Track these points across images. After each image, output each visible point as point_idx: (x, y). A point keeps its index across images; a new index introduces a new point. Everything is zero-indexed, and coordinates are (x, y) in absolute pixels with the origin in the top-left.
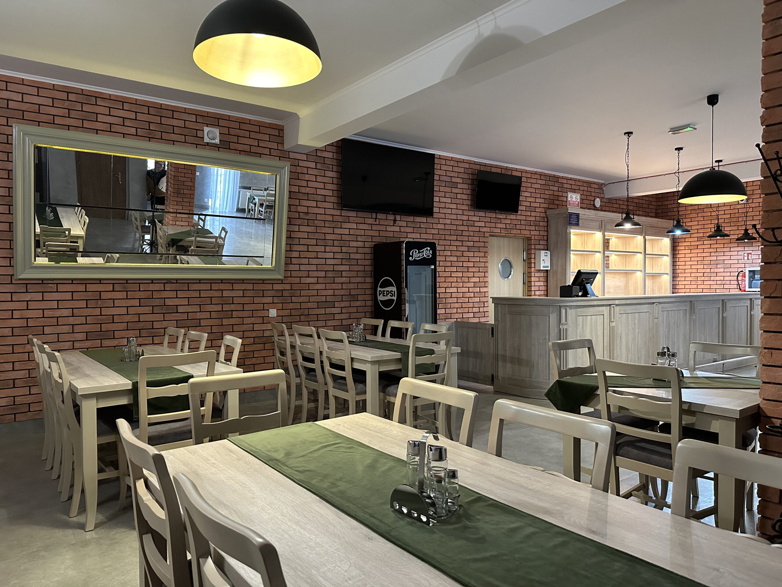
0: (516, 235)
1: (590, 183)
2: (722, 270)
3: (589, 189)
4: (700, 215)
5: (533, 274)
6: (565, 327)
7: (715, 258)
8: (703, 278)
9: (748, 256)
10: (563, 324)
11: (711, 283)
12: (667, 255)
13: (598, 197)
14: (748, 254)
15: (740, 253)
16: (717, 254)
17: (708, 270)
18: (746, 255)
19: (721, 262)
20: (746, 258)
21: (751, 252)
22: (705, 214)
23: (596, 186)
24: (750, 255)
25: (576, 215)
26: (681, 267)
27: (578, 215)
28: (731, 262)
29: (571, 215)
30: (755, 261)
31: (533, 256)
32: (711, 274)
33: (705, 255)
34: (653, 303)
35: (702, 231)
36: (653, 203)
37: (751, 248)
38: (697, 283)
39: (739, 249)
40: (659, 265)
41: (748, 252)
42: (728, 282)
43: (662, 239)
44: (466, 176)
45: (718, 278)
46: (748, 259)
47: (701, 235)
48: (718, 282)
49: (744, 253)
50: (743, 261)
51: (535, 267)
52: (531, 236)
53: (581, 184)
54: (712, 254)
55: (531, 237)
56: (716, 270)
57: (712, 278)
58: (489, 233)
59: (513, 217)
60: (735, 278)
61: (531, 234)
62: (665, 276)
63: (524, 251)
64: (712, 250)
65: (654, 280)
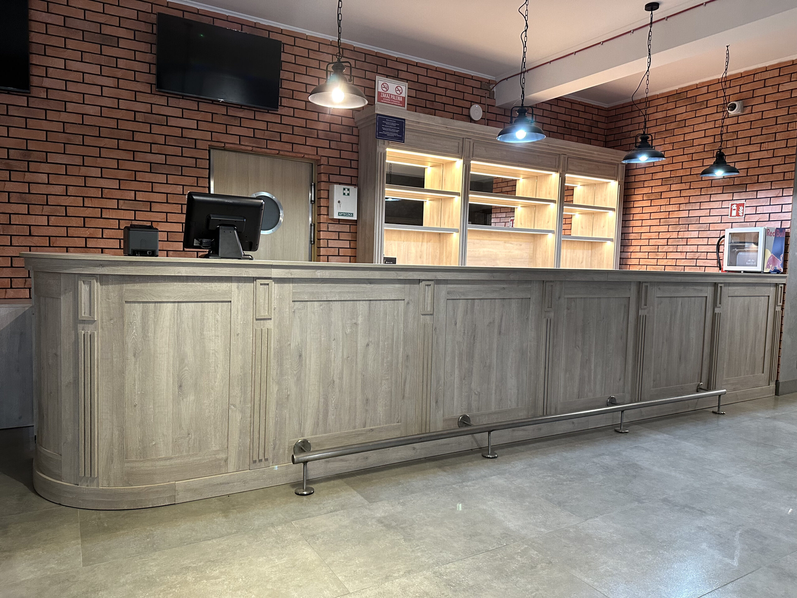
0: (281, 153)
1: (461, 78)
2: (695, 234)
3: (460, 88)
4: (667, 140)
5: (323, 227)
6: (89, 329)
7: (685, 214)
8: (666, 248)
9: (738, 210)
10: (83, 322)
11: (679, 256)
12: (613, 209)
13: (480, 103)
14: (738, 206)
15: (725, 205)
16: (689, 207)
17: (675, 235)
18: (735, 207)
19: (694, 220)
20: (734, 213)
21: (743, 202)
22: (675, 139)
23: (478, 84)
24: (741, 208)
25: (397, 122)
26: (636, 230)
27: (401, 123)
28: (711, 219)
29: (385, 120)
30: (749, 218)
31: (324, 194)
32: (678, 242)
33: (671, 208)
34: (419, 281)
35: (670, 168)
36: (600, 125)
37: (744, 196)
38: (657, 255)
39: (725, 197)
40: (602, 225)
41: (739, 202)
42: (703, 256)
43: (607, 183)
44: (142, 27)
45: (688, 248)
46: (738, 215)
47: (668, 175)
48: (689, 256)
49: (732, 205)
50: (728, 219)
51: (328, 215)
52: (319, 158)
53: (442, 76)
54: (683, 207)
55: (320, 160)
56: (687, 235)
57: (680, 249)
58: (209, 143)
59: (269, 117)
60: (714, 248)
61: (319, 153)
62: (609, 243)
63: (311, 185)
64: (682, 200)
65: (593, 250)
